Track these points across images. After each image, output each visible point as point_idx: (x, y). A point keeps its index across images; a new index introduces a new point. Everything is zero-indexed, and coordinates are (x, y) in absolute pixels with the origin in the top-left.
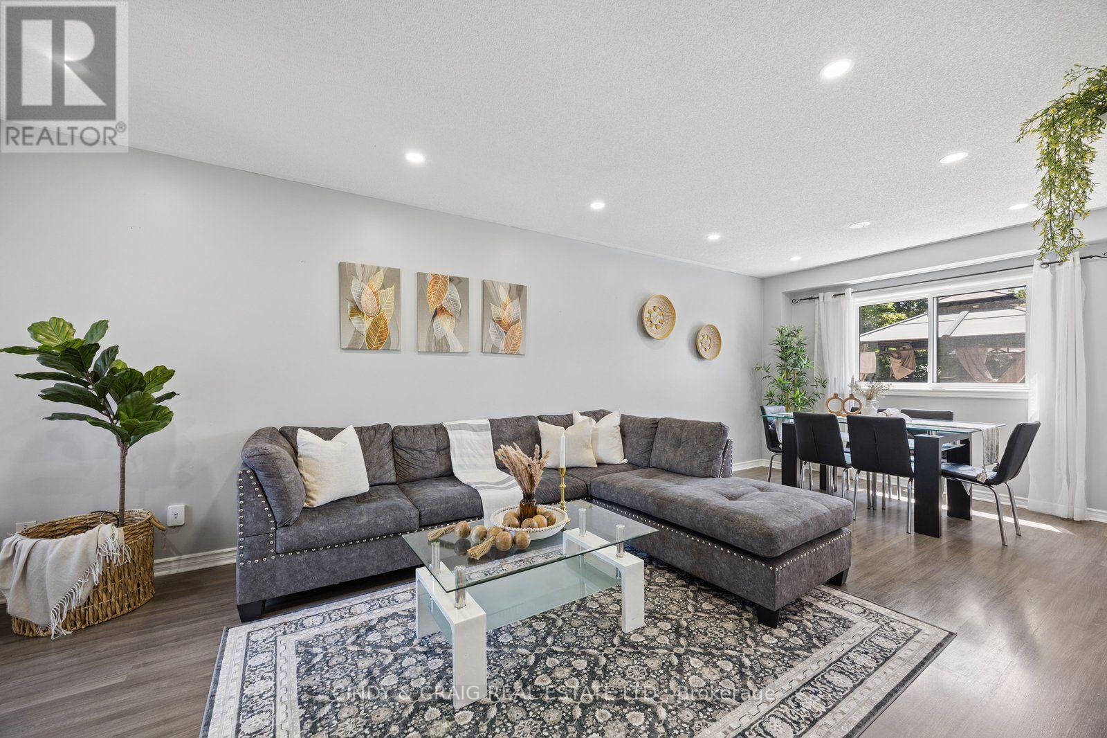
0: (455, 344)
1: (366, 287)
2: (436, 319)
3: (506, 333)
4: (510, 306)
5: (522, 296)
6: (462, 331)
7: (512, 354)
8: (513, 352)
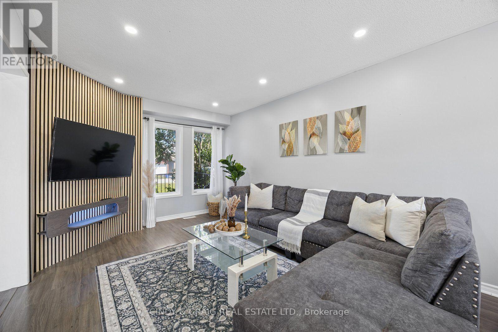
0: (320, 150)
1: (286, 131)
2: (311, 139)
3: (349, 139)
4: (352, 122)
5: (362, 113)
6: (324, 143)
7: (353, 152)
8: (354, 150)
